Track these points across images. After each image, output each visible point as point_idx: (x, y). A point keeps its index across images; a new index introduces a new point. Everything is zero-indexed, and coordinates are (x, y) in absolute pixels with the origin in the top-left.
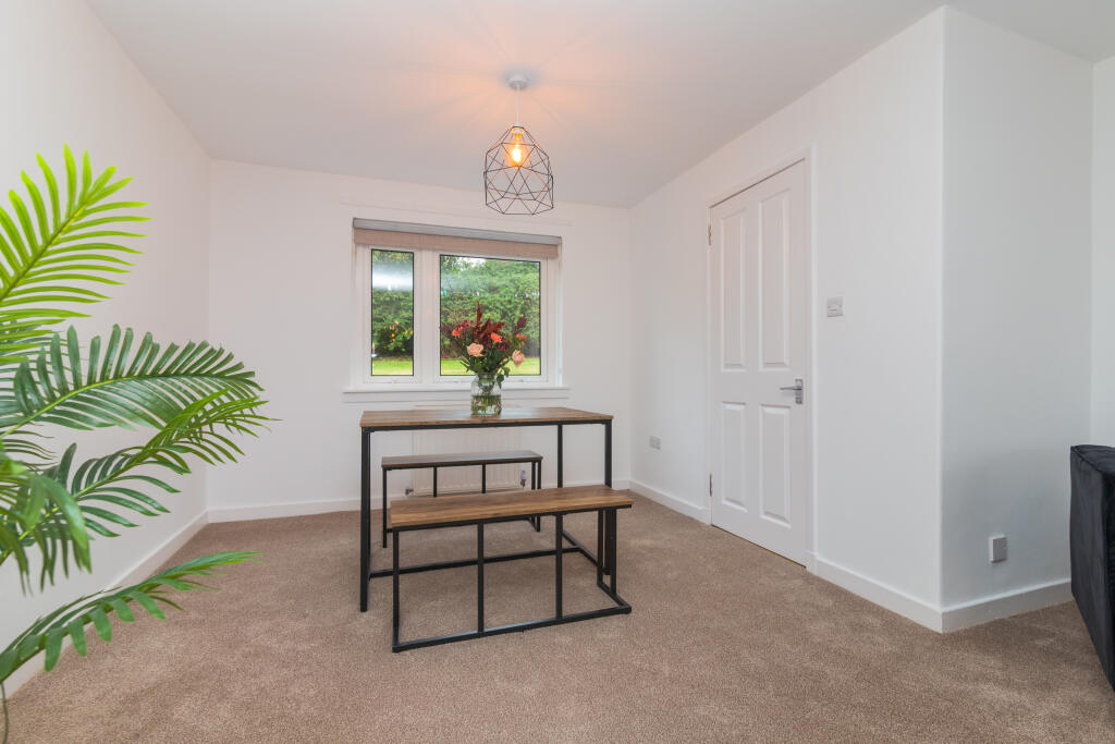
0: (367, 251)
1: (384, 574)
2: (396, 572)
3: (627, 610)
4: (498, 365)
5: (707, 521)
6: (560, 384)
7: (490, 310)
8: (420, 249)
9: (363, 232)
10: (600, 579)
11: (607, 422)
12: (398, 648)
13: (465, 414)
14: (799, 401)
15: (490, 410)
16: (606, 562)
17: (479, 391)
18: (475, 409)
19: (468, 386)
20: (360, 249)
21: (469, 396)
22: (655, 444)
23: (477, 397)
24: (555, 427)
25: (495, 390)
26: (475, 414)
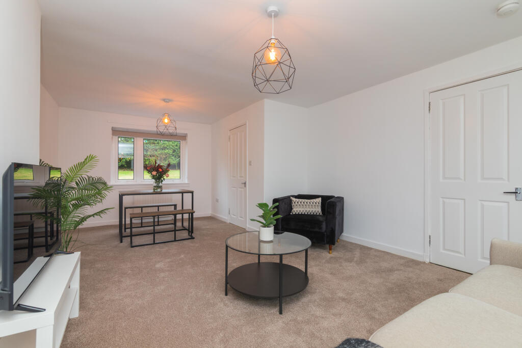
0: (117, 137)
1: (128, 228)
2: (131, 236)
3: (194, 238)
4: (161, 177)
5: (228, 222)
6: (186, 181)
7: (168, 149)
8: (137, 137)
9: (116, 132)
10: (189, 233)
11: (192, 192)
12: (132, 247)
13: (152, 191)
14: (245, 186)
15: (159, 190)
16: (191, 230)
17: (155, 185)
18: (154, 190)
19: (152, 183)
20: (114, 137)
21: (152, 186)
22: (217, 201)
23: (155, 186)
24: (181, 194)
25: (160, 184)
26: (154, 191)
